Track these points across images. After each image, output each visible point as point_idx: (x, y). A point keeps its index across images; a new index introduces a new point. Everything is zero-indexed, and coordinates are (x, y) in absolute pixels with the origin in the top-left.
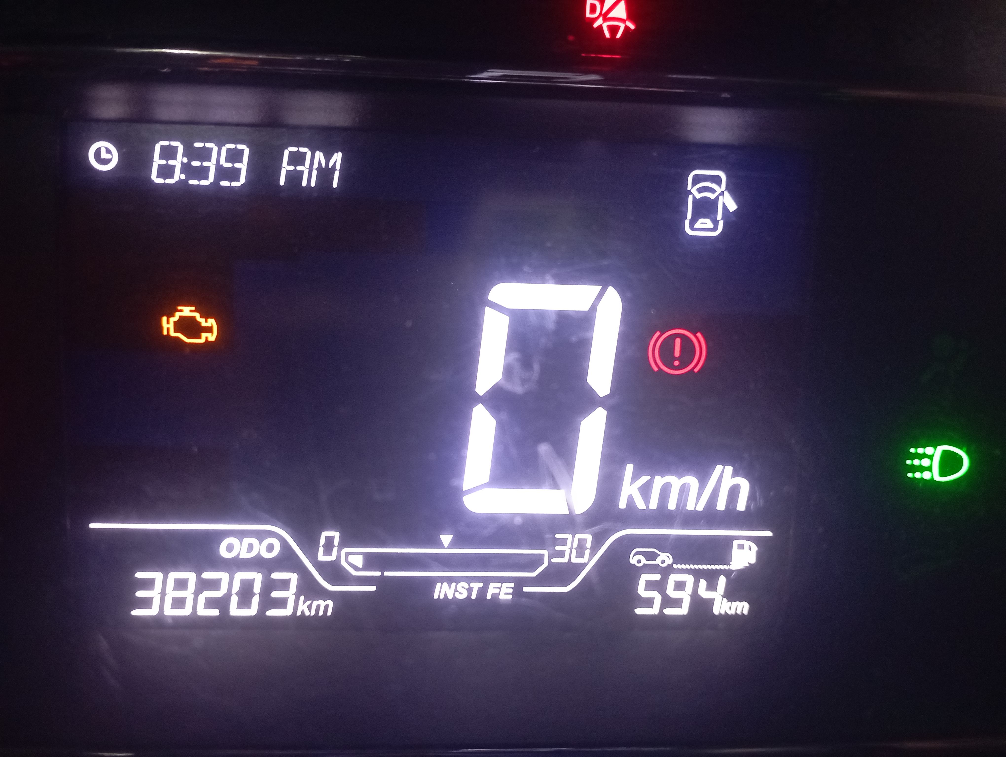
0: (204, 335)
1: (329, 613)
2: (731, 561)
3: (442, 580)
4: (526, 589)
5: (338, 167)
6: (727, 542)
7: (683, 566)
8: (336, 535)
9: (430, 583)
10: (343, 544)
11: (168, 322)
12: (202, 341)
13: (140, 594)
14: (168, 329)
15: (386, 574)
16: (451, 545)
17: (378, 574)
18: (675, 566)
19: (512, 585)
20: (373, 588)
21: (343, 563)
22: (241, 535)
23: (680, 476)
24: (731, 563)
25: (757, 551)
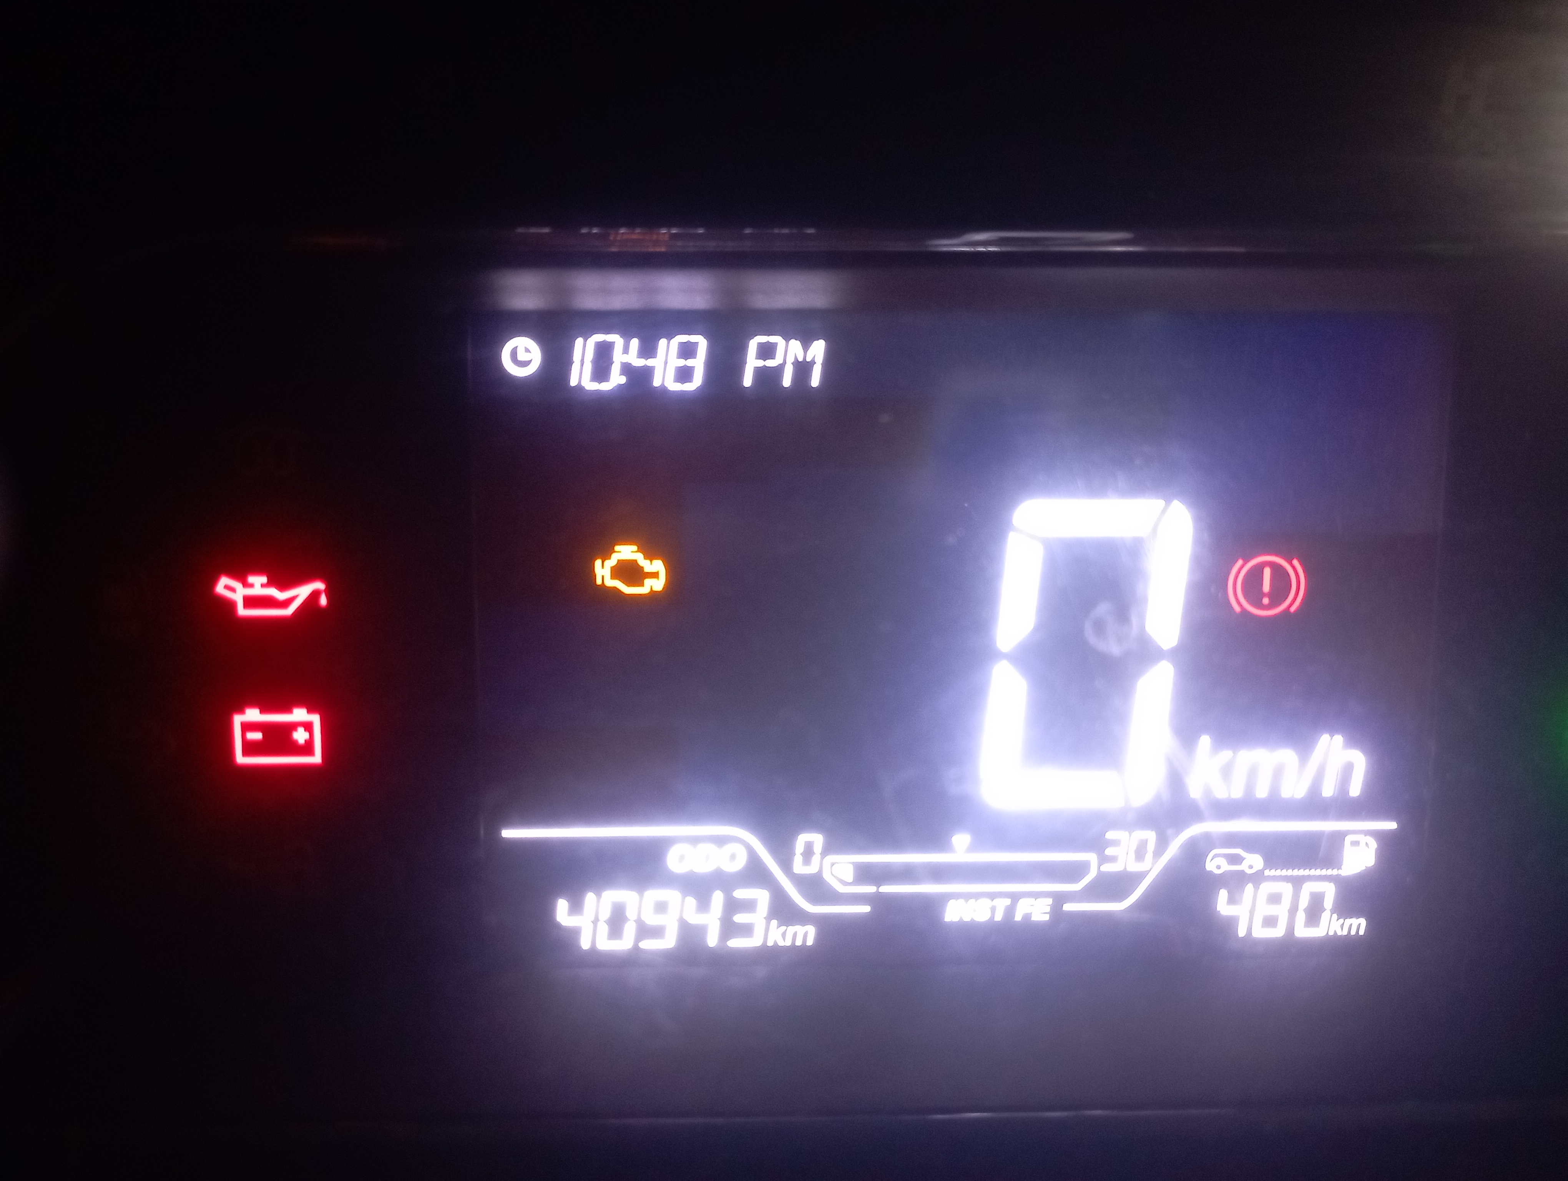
0: (648, 582)
1: (810, 942)
2: (1342, 864)
3: (956, 896)
4: (1068, 907)
5: (819, 359)
6: (1338, 838)
7: (1278, 873)
8: (817, 839)
9: (941, 900)
10: (827, 851)
11: (603, 567)
12: (645, 590)
13: (565, 922)
14: (603, 577)
15: (883, 889)
16: (968, 850)
17: (873, 889)
18: (1267, 873)
19: (1050, 901)
20: (866, 909)
21: (827, 876)
22: (695, 840)
23: (1271, 750)
24: (1342, 867)
25: (1377, 850)
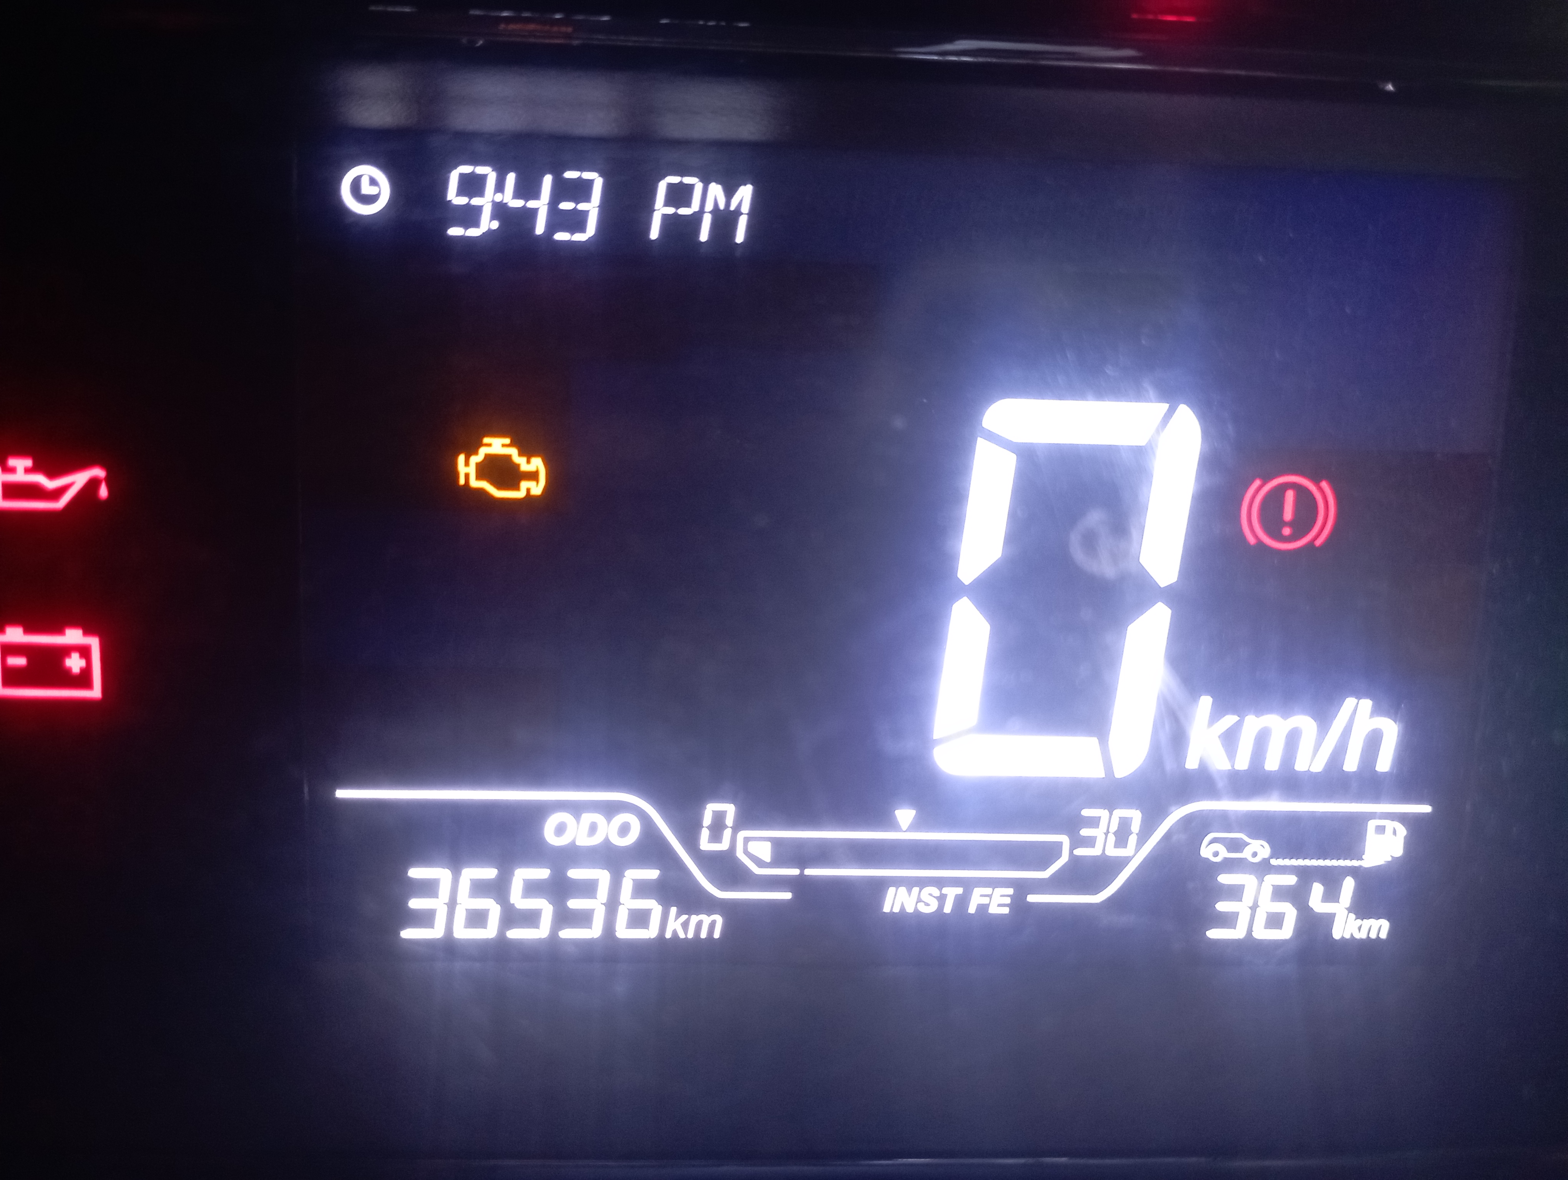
0: (524, 485)
1: (717, 935)
2: (1364, 854)
3: (897, 882)
4: (1032, 898)
5: (745, 208)
6: (1357, 823)
7: (1287, 862)
8: (730, 810)
9: (879, 886)
10: (740, 824)
11: (467, 463)
12: (520, 494)
13: (415, 903)
14: (467, 476)
15: (808, 872)
16: (914, 827)
17: (796, 872)
18: (1274, 862)
19: (1010, 891)
20: (787, 896)
21: (740, 854)
22: (576, 808)
23: (1285, 715)
24: (1364, 857)
25: (1405, 838)
